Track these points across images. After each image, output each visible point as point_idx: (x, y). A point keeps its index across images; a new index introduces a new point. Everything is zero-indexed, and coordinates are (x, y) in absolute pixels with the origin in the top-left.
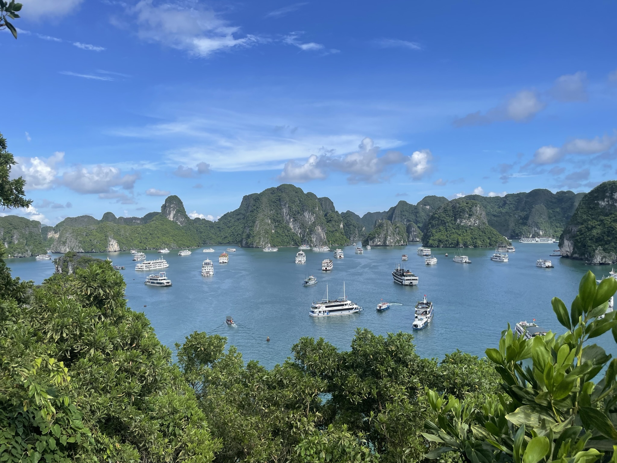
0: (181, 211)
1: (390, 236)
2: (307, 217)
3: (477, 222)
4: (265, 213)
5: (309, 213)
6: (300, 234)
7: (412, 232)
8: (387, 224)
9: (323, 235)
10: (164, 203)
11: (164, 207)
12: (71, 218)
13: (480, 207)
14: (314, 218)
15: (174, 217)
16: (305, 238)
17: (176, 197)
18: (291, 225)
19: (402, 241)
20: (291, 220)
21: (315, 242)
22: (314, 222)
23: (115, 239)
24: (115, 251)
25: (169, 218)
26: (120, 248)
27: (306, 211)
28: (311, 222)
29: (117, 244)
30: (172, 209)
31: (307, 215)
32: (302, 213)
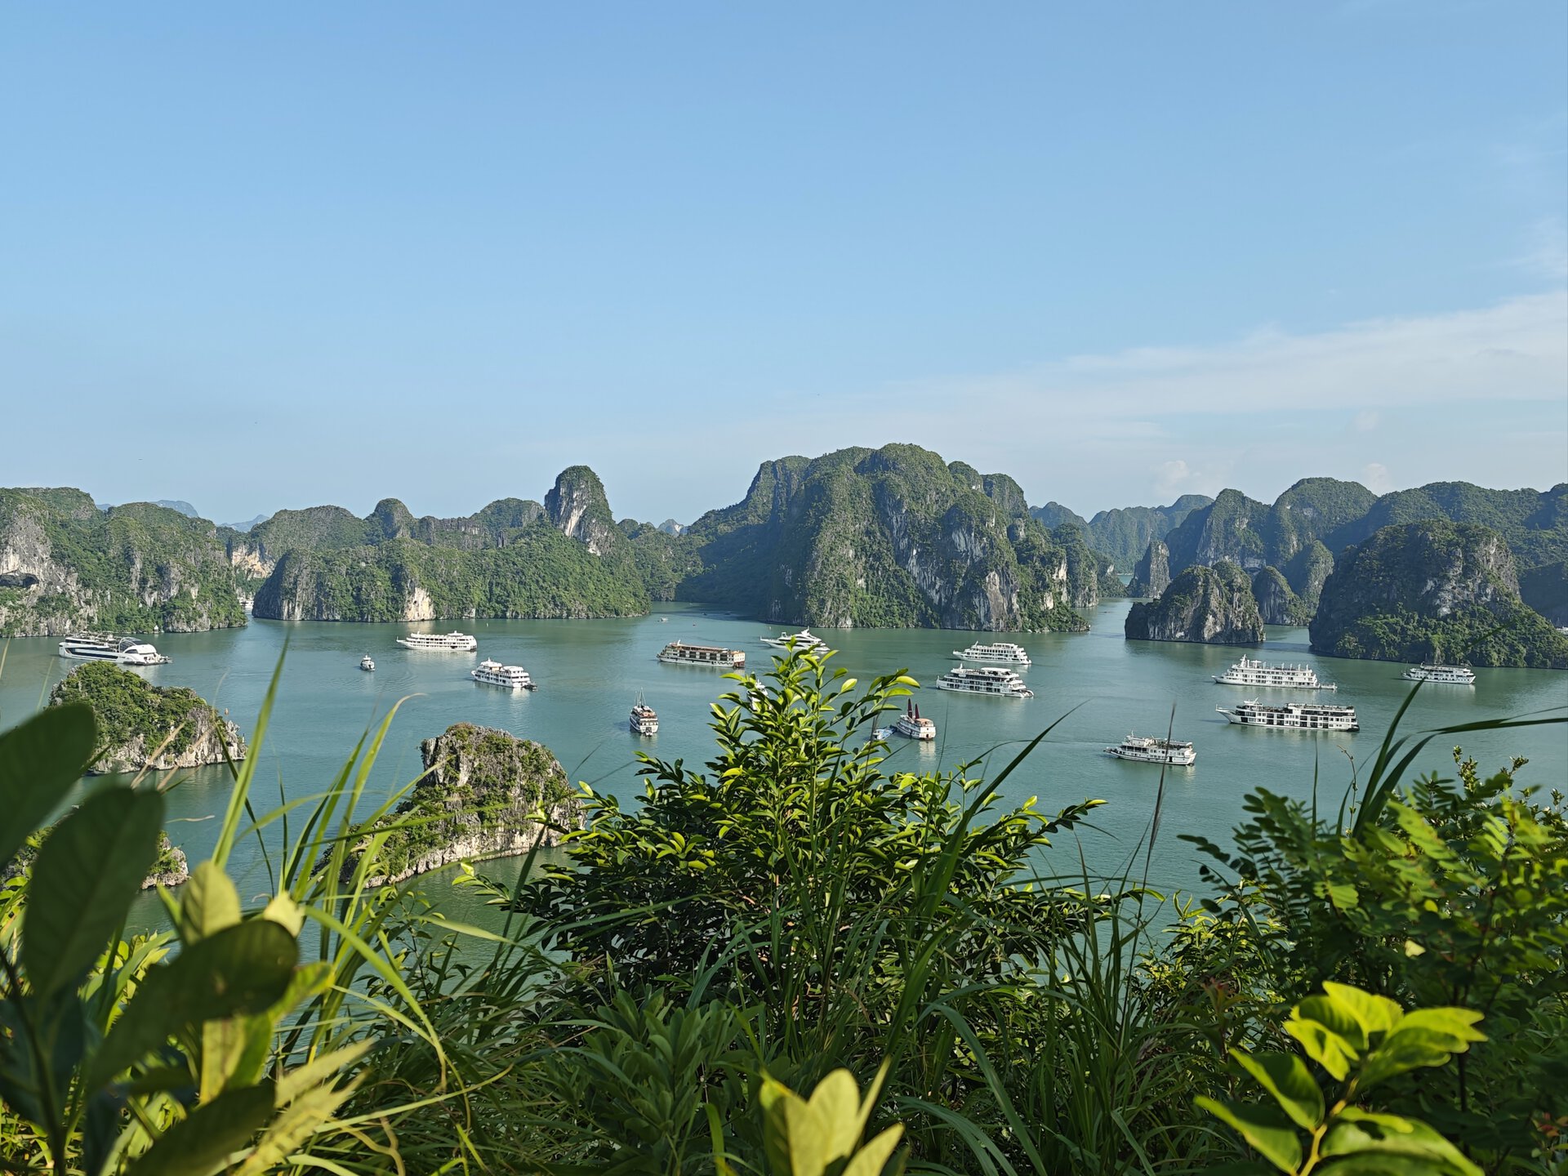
0: (599, 510)
1: (1215, 616)
2: (963, 545)
3: (1489, 591)
4: (839, 529)
5: (969, 531)
6: (939, 592)
7: (1269, 595)
8: (1206, 581)
9: (1007, 600)
10: (553, 486)
11: (553, 497)
12: (291, 513)
13: (1499, 547)
14: (985, 548)
15: (579, 526)
16: (955, 606)
17: (586, 469)
18: (914, 567)
20: (915, 552)
21: (983, 619)
22: (981, 561)
23: (422, 586)
24: (423, 620)
25: (565, 527)
26: (436, 611)
27: (960, 525)
28: (972, 559)
29: (428, 600)
30: (575, 504)
31: (960, 540)
32: (948, 531)
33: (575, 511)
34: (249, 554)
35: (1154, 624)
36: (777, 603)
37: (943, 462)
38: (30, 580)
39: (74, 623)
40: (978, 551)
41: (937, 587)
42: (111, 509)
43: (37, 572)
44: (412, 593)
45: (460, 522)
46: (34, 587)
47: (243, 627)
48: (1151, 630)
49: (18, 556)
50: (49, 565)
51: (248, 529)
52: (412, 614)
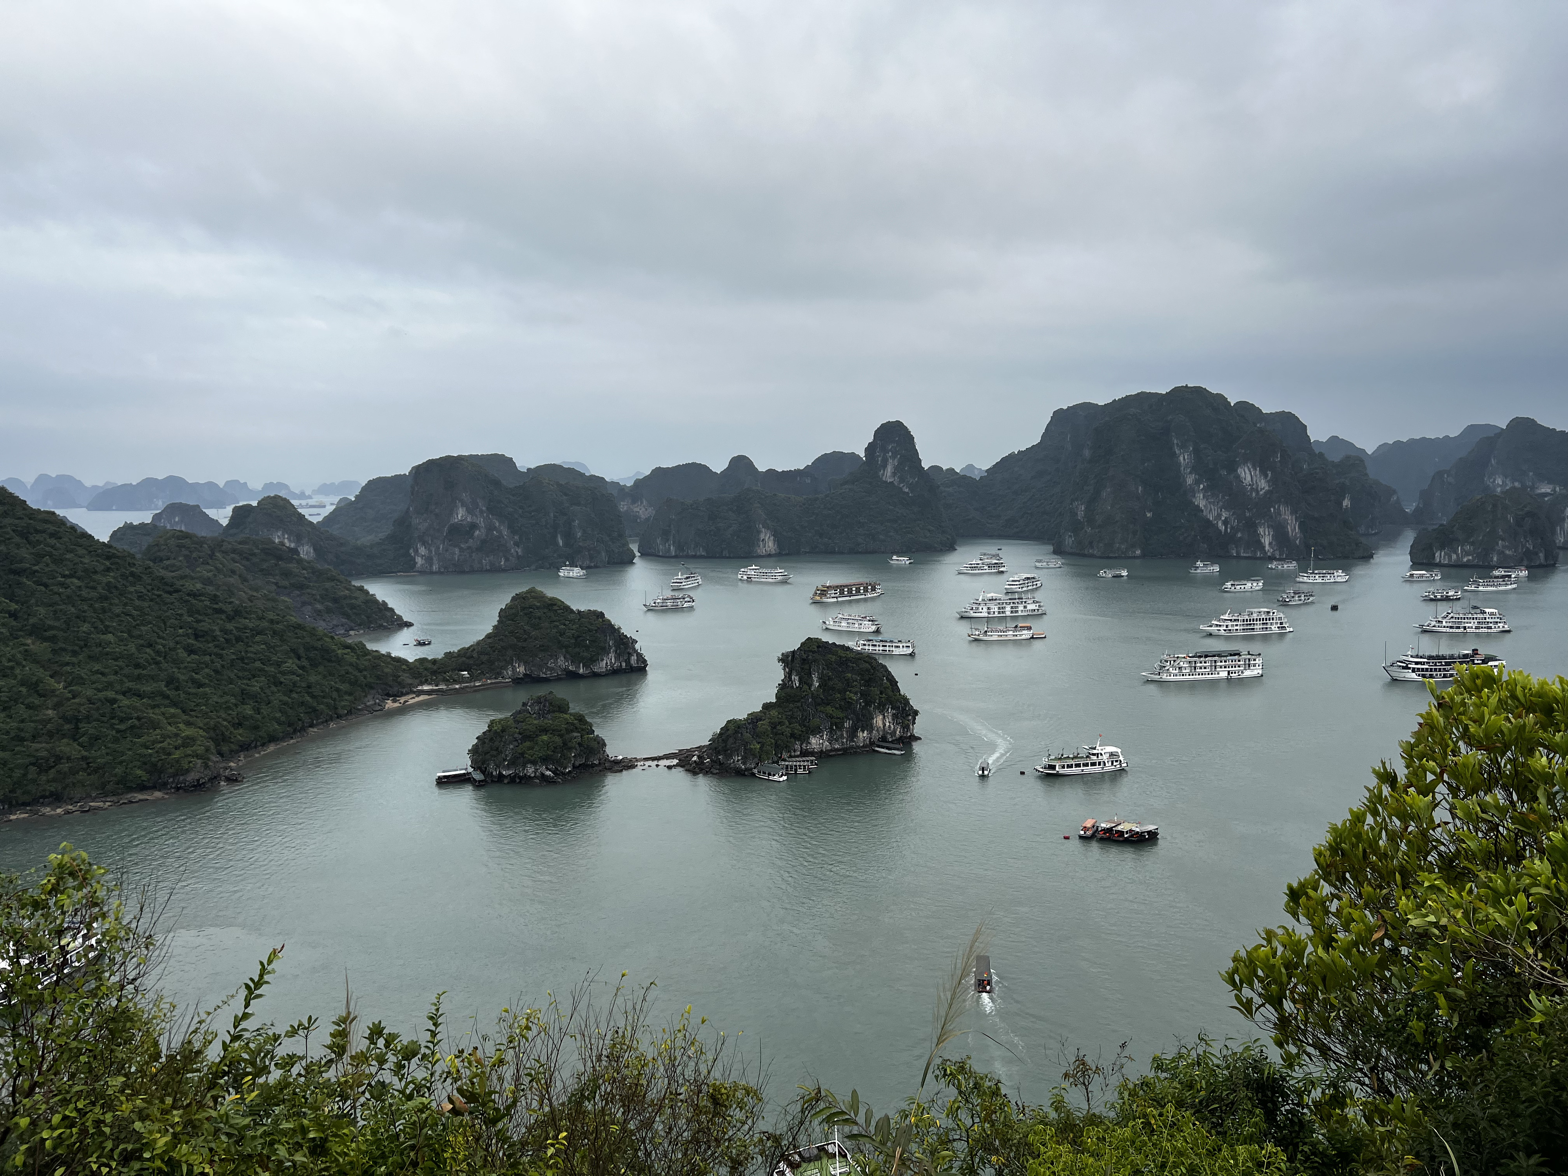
0: (910, 459)
1: (1503, 540)
2: (1249, 478)
5: (1254, 468)
6: (1225, 523)
7: (1563, 521)
9: (1293, 528)
10: (871, 439)
11: (872, 449)
12: (665, 469)
14: (1268, 482)
15: (894, 474)
16: (1239, 535)
17: (899, 424)
18: (1200, 501)
19: (1541, 555)
20: (1202, 486)
21: (1267, 548)
22: (1266, 493)
23: (768, 528)
24: (770, 556)
25: (883, 474)
26: (779, 546)
27: (1245, 463)
28: (1257, 492)
29: (772, 538)
30: (890, 454)
31: (1247, 474)
32: (1232, 468)
33: (890, 461)
34: (634, 502)
35: (1442, 548)
36: (1070, 536)
37: (1230, 403)
38: (474, 526)
39: (507, 560)
40: (1263, 485)
41: (1223, 518)
42: (529, 469)
43: (480, 521)
44: (759, 532)
45: (798, 472)
46: (477, 533)
47: (631, 563)
48: (1437, 554)
49: (465, 509)
50: (488, 516)
51: (630, 484)
52: (762, 551)
